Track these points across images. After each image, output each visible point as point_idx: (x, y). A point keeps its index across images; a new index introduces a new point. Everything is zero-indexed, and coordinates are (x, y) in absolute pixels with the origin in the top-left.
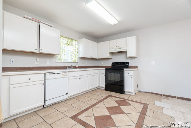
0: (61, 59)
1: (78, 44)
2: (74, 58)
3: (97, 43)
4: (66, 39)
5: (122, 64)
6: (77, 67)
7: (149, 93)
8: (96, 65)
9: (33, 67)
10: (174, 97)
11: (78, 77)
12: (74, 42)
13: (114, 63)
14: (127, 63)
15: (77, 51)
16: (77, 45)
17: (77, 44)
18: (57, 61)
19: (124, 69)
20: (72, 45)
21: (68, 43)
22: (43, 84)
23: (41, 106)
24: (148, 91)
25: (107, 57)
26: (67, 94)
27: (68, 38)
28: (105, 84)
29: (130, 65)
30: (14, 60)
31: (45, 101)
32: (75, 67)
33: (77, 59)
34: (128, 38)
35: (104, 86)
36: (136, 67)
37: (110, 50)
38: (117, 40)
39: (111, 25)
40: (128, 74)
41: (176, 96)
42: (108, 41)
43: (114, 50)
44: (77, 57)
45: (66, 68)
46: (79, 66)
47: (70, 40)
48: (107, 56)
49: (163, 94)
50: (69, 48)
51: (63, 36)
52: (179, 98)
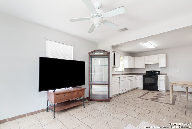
3: (134, 58)
5: (154, 72)
7: (176, 91)
11: (129, 80)
13: (148, 71)
14: (158, 71)
16: (123, 60)
19: (158, 76)
26: (126, 89)
28: (143, 85)
31: (120, 91)
32: (123, 74)
33: (123, 69)
34: (160, 55)
35: (142, 87)
36: (166, 74)
37: (145, 63)
38: (151, 56)
40: (161, 79)
42: (144, 57)
48: (143, 66)
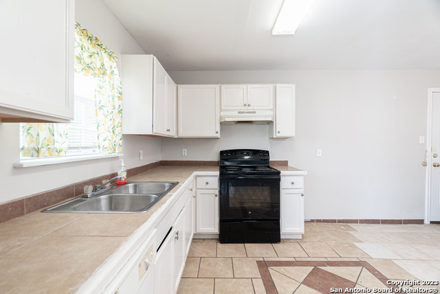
0: (57, 146)
3: (175, 86)
5: (251, 154)
7: (312, 221)
12: (106, 59)
13: (226, 152)
14: (263, 151)
15: (117, 103)
16: (117, 78)
17: (116, 71)
21: (88, 60)
33: (117, 141)
34: (278, 85)
35: (215, 230)
36: (285, 163)
37: (223, 114)
38: (244, 86)
40: (291, 186)
42: (217, 86)
43: (236, 113)
44: (117, 130)
46: (129, 168)
47: (91, 47)
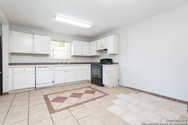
0: (54, 57)
1: (71, 45)
2: (67, 56)
3: (88, 43)
4: (59, 42)
6: (69, 63)
7: (127, 87)
8: (91, 62)
9: (33, 63)
10: (146, 92)
11: (64, 71)
12: (66, 43)
14: (110, 59)
15: (69, 50)
16: (69, 46)
18: (51, 59)
19: (102, 65)
20: (64, 46)
21: (61, 45)
22: (34, 74)
23: (34, 88)
24: (126, 86)
25: (94, 55)
26: (53, 82)
27: (61, 41)
28: (91, 77)
29: (114, 62)
30: (21, 59)
31: (36, 85)
32: (67, 63)
33: (69, 57)
36: (118, 63)
37: (97, 48)
39: (88, 28)
41: (148, 91)
42: (96, 41)
44: (69, 55)
45: (59, 64)
47: (62, 43)
49: (137, 89)
50: (62, 48)
51: (56, 40)
52: (150, 93)
